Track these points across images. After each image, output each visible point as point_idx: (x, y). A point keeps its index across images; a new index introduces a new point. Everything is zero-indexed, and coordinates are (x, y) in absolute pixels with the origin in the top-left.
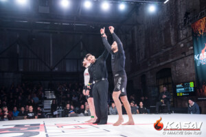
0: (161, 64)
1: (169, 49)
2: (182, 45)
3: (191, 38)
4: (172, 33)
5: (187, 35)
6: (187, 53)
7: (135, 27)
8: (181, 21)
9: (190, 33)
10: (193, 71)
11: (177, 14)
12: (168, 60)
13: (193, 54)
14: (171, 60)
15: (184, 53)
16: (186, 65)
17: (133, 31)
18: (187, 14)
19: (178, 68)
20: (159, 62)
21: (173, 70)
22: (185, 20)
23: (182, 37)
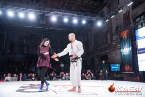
0: (103, 53)
1: (107, 45)
2: (114, 44)
3: (119, 40)
4: (109, 37)
5: (116, 38)
6: (117, 48)
7: (89, 32)
8: (114, 31)
9: (118, 38)
10: (120, 58)
11: (112, 27)
12: (106, 51)
13: (120, 49)
14: (108, 51)
15: (115, 48)
16: (116, 54)
17: (88, 35)
18: (117, 28)
19: (111, 56)
20: (101, 51)
21: (109, 56)
22: (116, 31)
23: (114, 39)
